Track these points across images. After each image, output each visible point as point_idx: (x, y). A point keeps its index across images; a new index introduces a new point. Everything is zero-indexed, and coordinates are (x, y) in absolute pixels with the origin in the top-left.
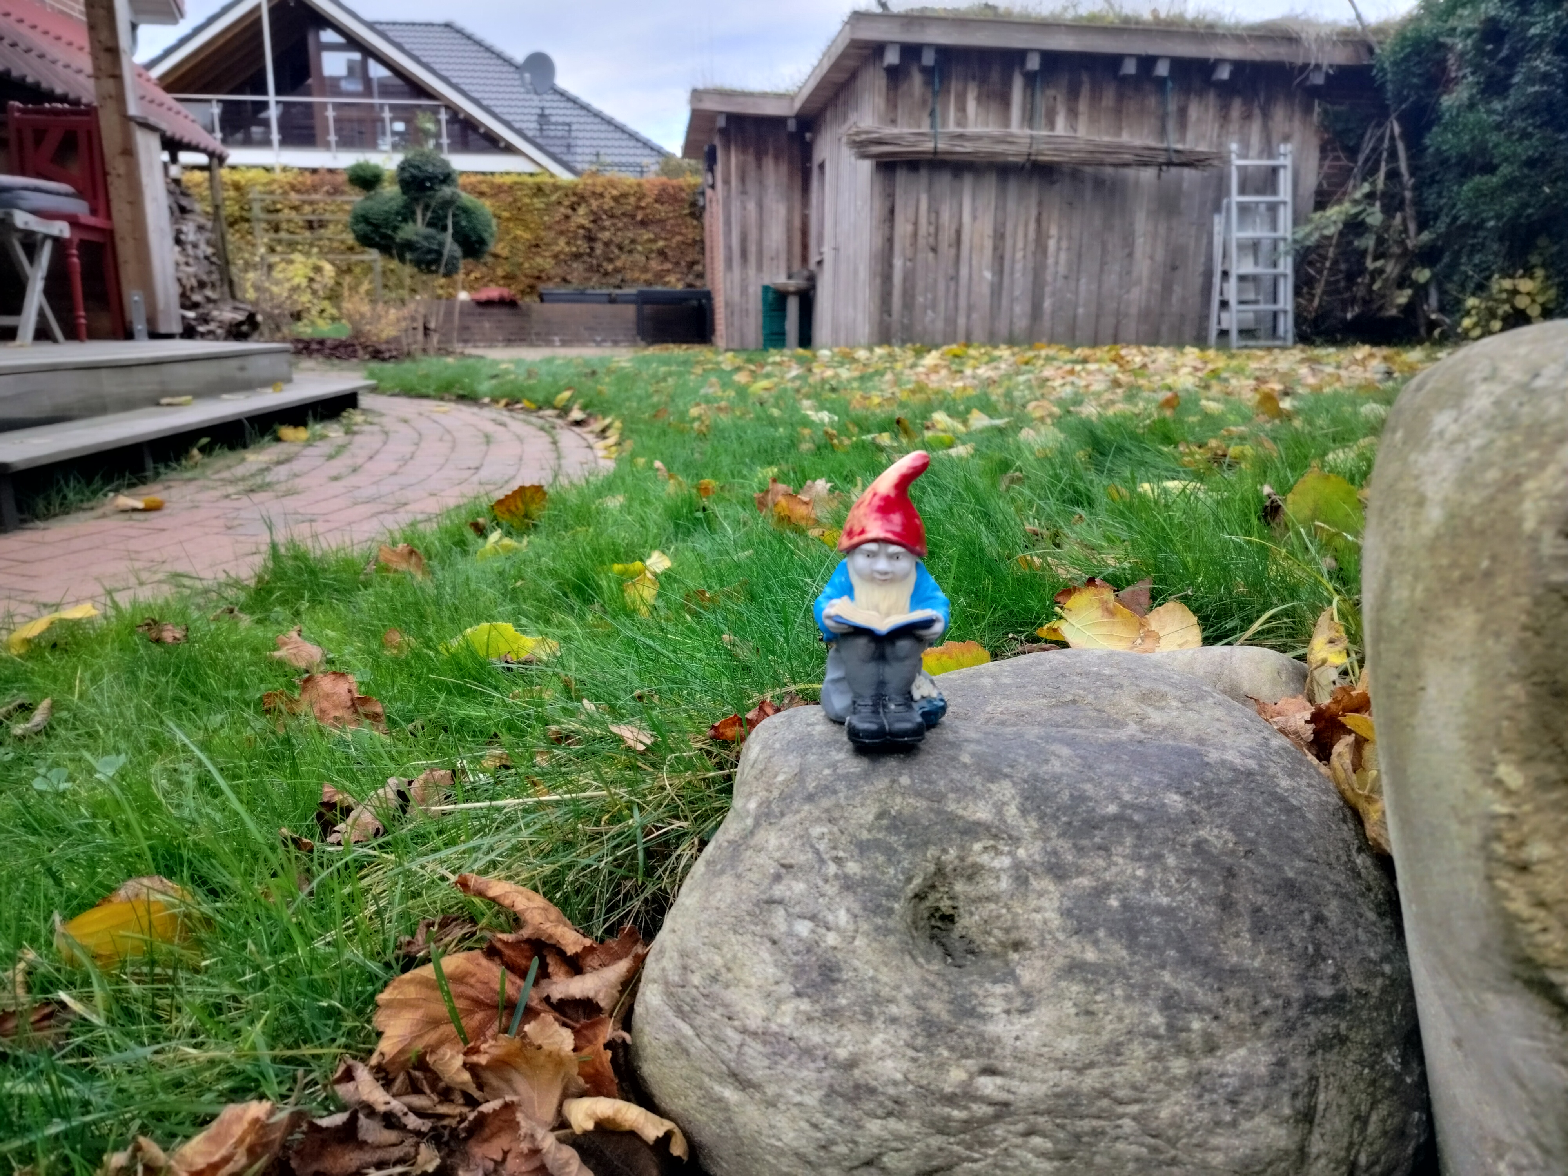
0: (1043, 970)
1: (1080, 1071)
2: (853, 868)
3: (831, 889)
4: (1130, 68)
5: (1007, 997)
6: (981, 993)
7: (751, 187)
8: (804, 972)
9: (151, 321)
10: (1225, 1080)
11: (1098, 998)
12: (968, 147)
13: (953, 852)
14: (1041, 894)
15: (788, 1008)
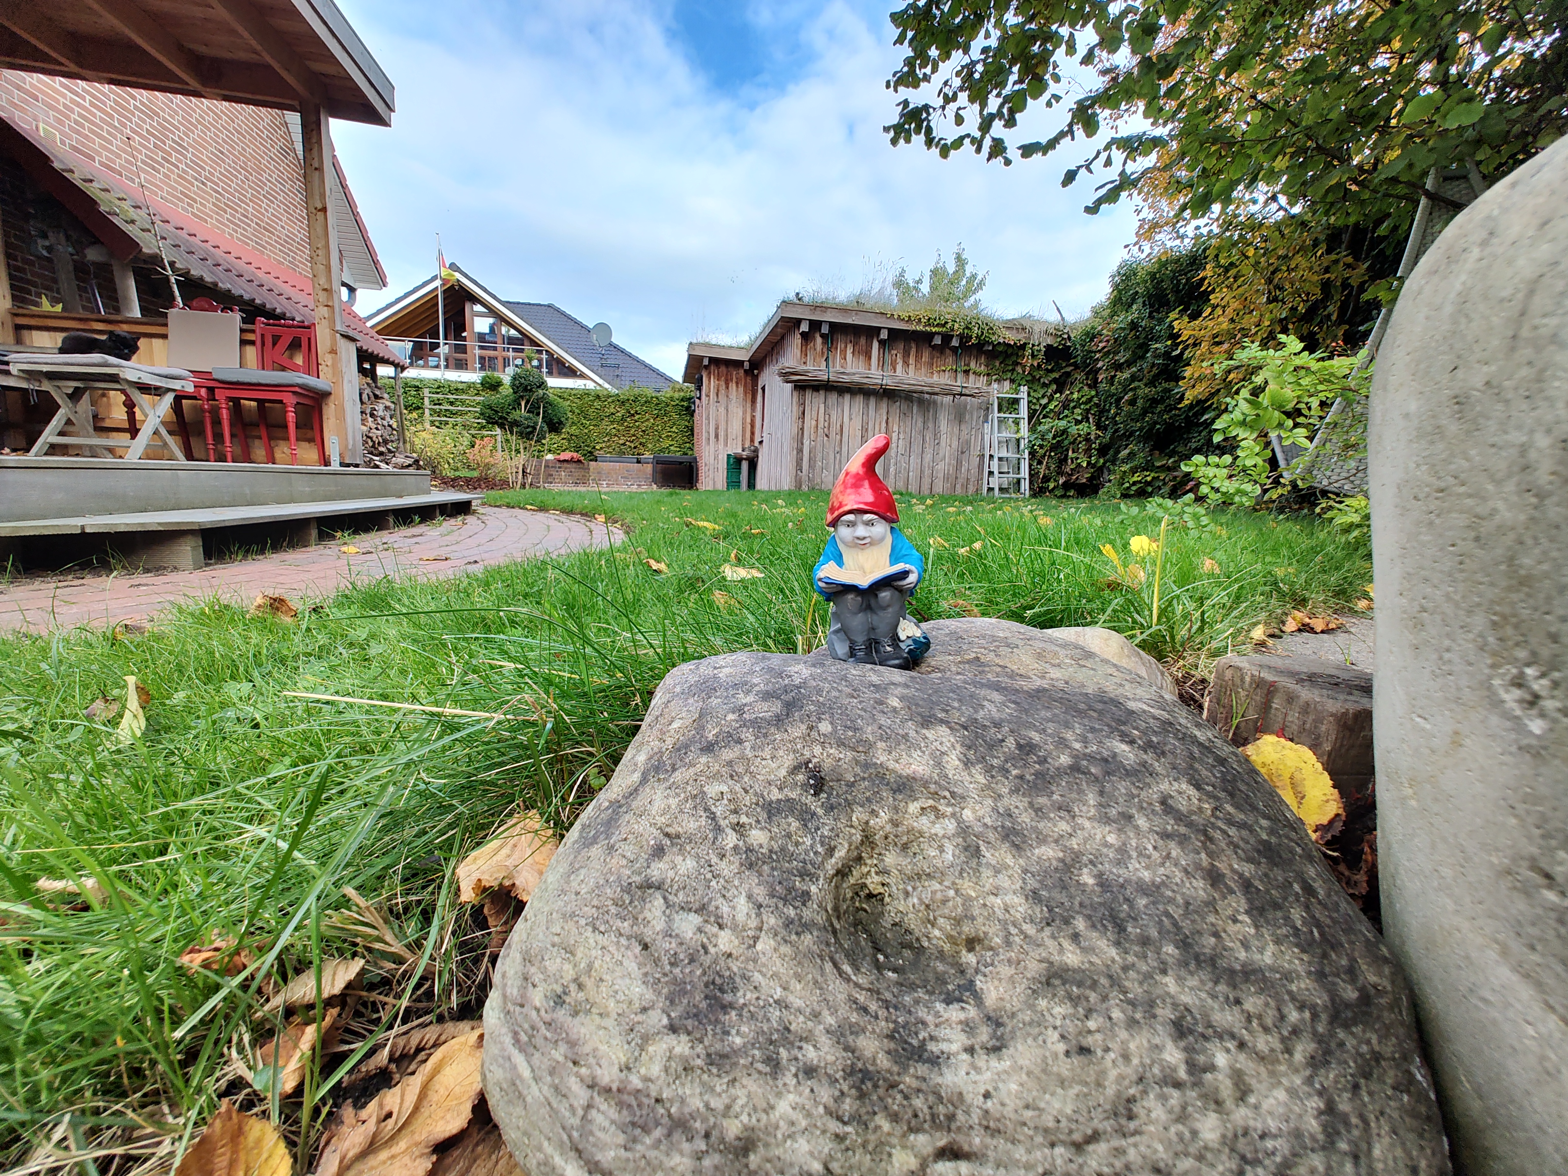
0: (1011, 979)
1: (1078, 1147)
2: (758, 837)
3: (728, 868)
4: (938, 341)
5: (968, 1027)
6: (930, 1019)
7: (722, 398)
8: (684, 992)
9: (342, 456)
10: (1269, 1144)
11: (1092, 1024)
12: (846, 379)
13: (884, 816)
14: (997, 872)
15: (659, 1048)
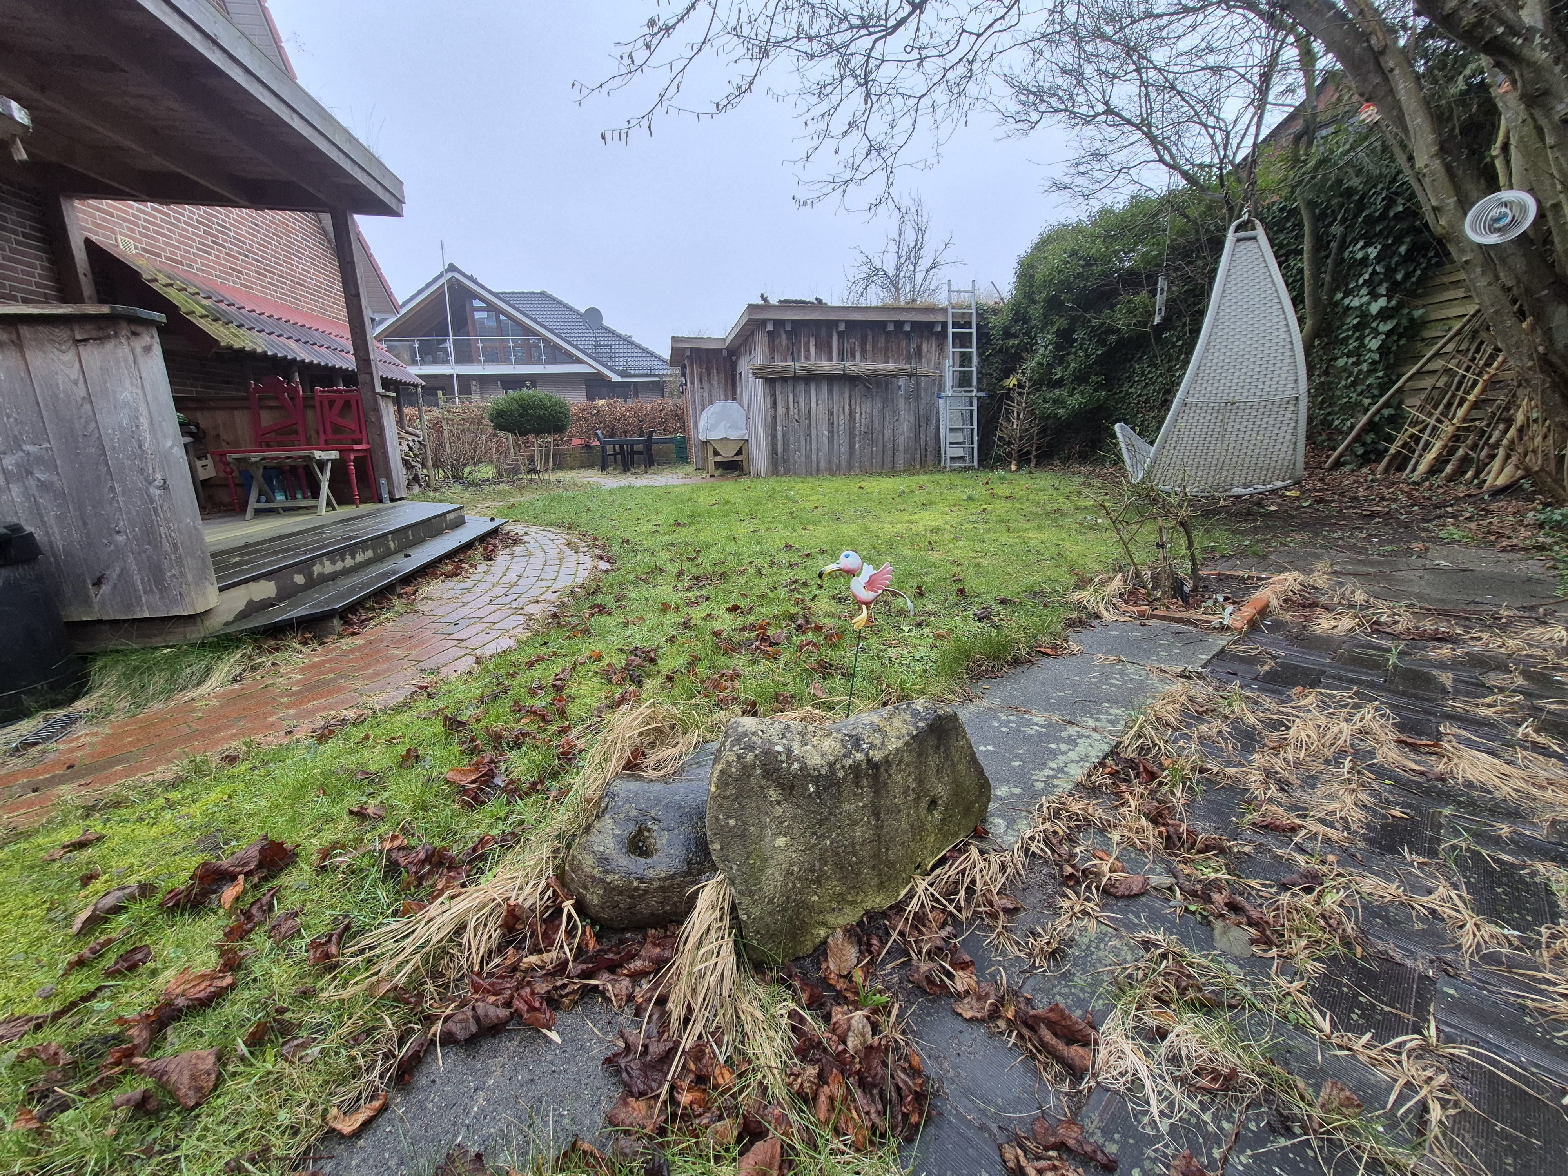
1: (665, 881)
3: (610, 838)
4: (891, 328)
7: (706, 385)
8: (600, 860)
9: (391, 493)
11: (672, 862)
12: (811, 370)
13: (644, 825)
15: (596, 870)
